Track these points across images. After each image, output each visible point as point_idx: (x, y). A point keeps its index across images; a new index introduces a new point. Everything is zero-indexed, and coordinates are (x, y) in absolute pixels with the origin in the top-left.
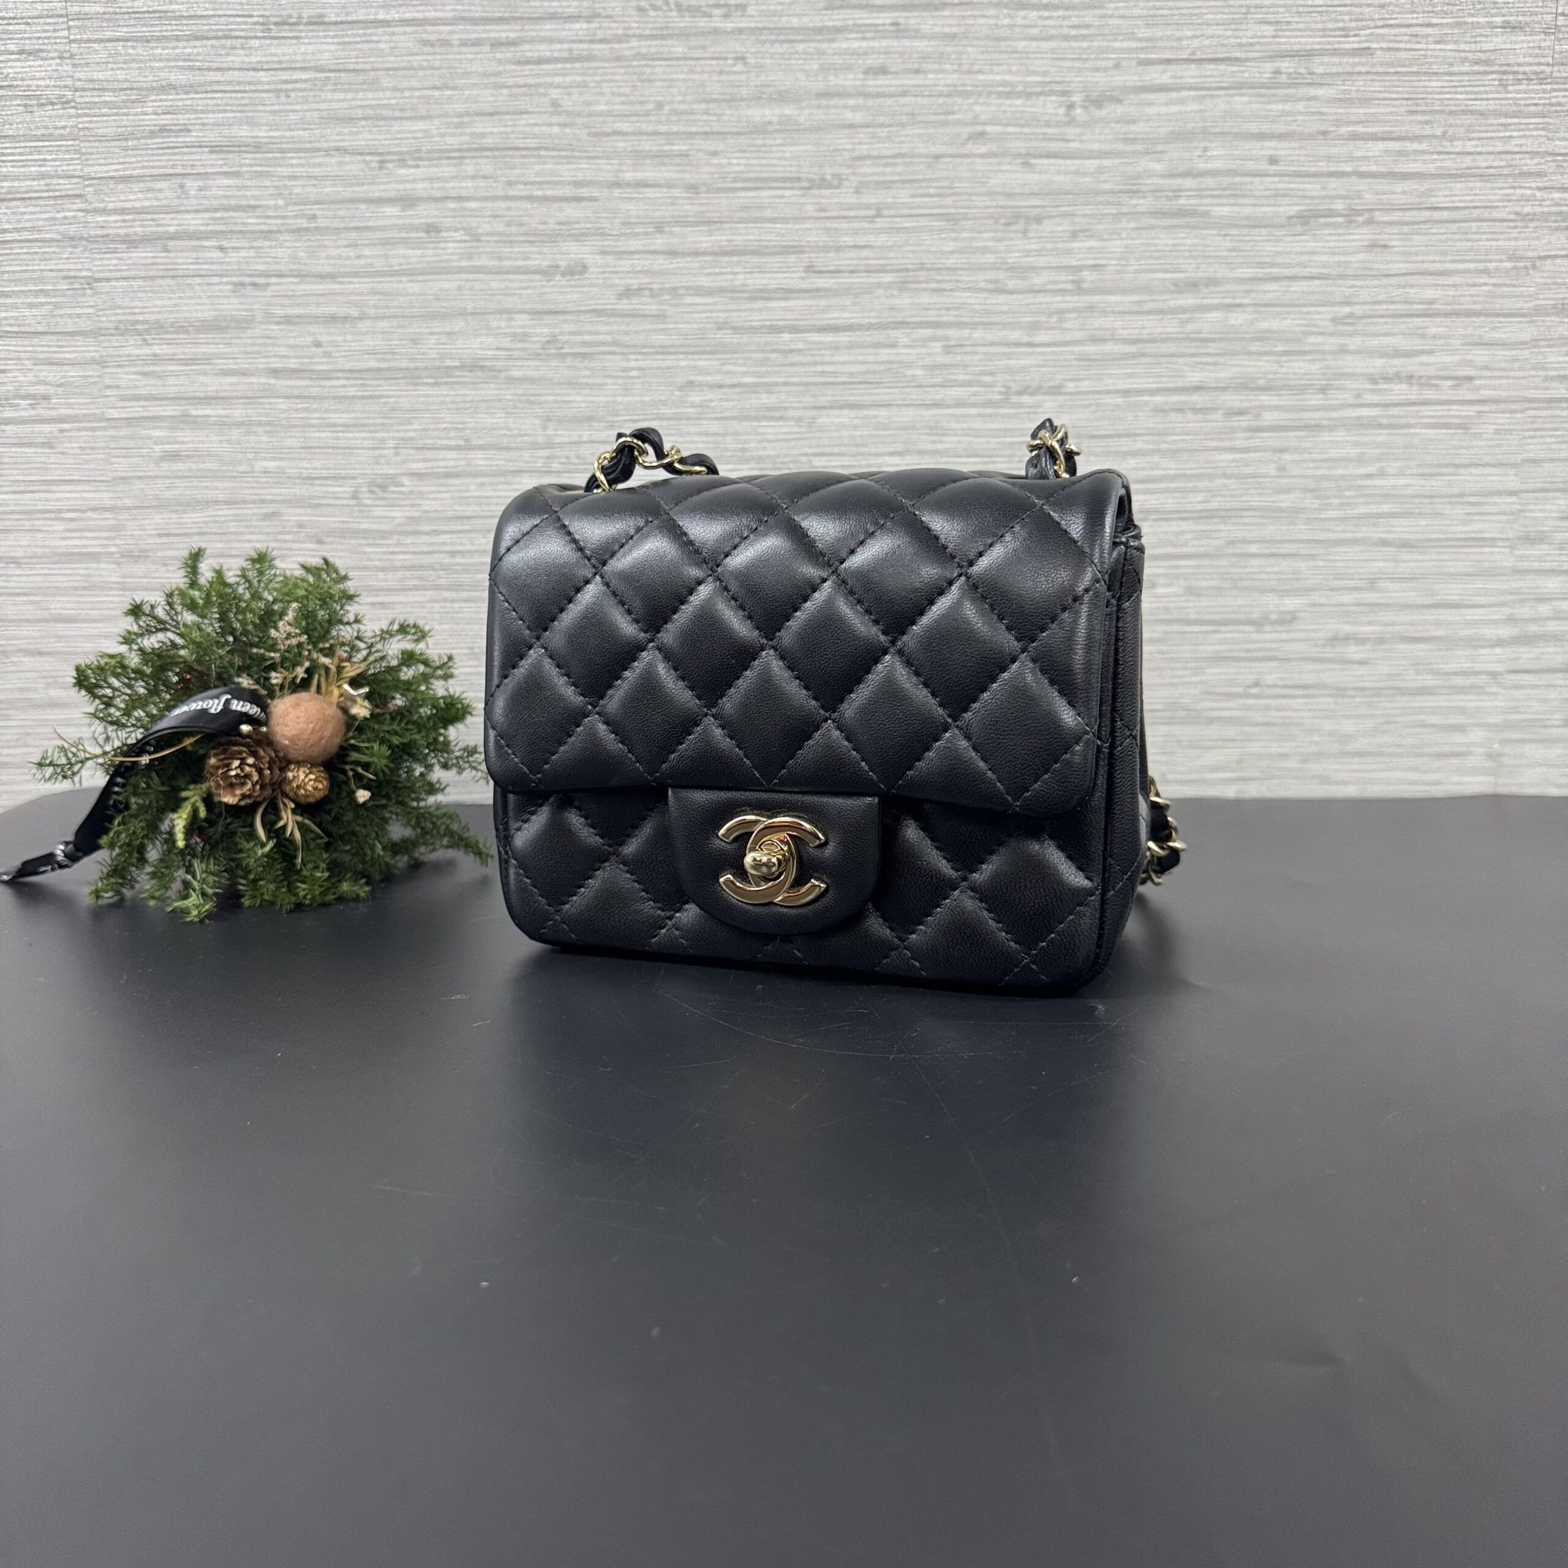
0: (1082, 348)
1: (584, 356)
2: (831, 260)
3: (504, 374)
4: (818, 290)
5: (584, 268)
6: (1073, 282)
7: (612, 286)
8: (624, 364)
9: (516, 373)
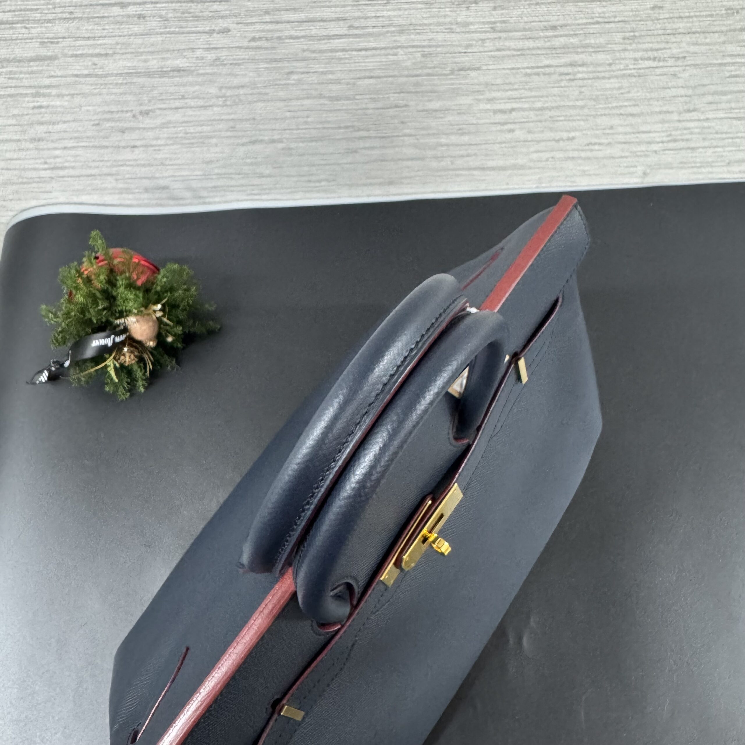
0: (493, 53)
1: (236, 64)
2: (363, 23)
3: (195, 73)
4: (356, 35)
5: (229, 30)
6: (492, 28)
7: (245, 37)
8: (256, 66)
9: (201, 71)
